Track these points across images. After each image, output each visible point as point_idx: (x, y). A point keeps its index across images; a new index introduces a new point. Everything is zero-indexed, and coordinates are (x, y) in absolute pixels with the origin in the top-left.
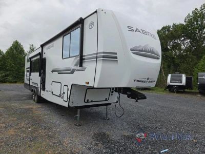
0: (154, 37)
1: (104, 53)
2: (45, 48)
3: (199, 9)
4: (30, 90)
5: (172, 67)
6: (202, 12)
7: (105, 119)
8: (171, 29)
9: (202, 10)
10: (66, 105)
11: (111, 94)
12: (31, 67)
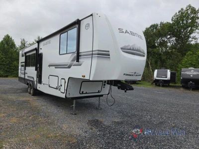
0: (141, 38)
1: (98, 51)
2: (41, 44)
3: (185, 9)
4: (25, 83)
5: (159, 63)
6: (187, 12)
7: (97, 108)
8: (159, 28)
9: (188, 10)
10: (63, 96)
11: (103, 86)
12: (26, 62)
